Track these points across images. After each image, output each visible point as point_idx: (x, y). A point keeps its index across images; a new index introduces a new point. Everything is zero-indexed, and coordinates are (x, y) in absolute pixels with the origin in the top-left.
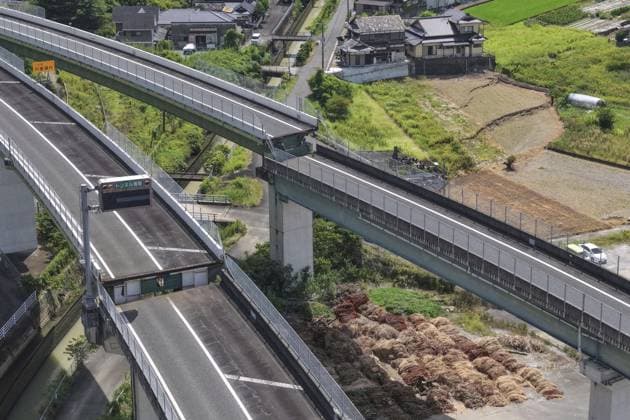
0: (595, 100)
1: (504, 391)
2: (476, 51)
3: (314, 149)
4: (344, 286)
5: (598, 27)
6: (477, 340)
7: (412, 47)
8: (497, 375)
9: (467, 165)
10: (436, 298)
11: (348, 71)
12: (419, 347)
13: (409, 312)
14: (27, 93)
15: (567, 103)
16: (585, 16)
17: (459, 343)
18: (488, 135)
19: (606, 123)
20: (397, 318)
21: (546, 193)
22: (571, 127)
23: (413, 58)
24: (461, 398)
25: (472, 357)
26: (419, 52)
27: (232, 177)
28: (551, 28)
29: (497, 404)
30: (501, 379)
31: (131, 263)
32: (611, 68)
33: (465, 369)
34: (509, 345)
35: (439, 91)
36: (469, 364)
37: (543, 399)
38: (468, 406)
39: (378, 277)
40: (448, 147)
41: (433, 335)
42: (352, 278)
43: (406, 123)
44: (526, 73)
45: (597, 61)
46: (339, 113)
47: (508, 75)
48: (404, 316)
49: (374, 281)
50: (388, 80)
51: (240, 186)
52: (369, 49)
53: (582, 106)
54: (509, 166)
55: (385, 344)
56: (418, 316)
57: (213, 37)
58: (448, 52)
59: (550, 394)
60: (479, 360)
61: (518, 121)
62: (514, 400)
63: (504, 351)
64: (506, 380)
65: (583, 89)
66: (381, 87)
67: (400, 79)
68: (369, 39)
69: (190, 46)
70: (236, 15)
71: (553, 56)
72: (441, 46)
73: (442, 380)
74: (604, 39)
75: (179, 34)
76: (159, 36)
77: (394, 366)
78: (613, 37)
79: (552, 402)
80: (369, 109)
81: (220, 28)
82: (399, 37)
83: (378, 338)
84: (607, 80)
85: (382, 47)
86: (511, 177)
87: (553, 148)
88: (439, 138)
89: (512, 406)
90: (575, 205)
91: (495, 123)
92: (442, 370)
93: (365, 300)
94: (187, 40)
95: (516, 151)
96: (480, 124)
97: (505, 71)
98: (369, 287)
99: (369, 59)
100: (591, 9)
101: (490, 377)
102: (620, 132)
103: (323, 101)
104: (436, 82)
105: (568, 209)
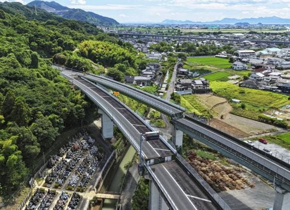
0: (239, 101)
1: (239, 185)
2: (208, 88)
3: (184, 116)
4: (190, 151)
5: (233, 82)
6: (227, 168)
7: (193, 87)
8: (236, 180)
9: (212, 117)
10: (213, 155)
11: (178, 92)
12: (213, 170)
13: (208, 159)
14: (113, 100)
15: (231, 101)
16: (230, 79)
17: (223, 169)
18: (214, 109)
19: (243, 107)
20: (205, 160)
21: (233, 125)
22: (234, 108)
23: (193, 89)
24: (228, 186)
25: (227, 174)
26: (194, 88)
27: (157, 119)
28: (223, 82)
29: (238, 189)
30: (237, 181)
31: (151, 154)
32: (240, 93)
33: (227, 177)
34: (236, 170)
35: (200, 97)
36: (227, 176)
37: (250, 188)
38: (230, 189)
39: (197, 148)
40: (206, 112)
41: (216, 166)
42: (191, 148)
43: (195, 106)
44: (220, 93)
45: (236, 91)
46: (179, 102)
47: (215, 94)
48: (206, 160)
49: (196, 149)
50: (187, 94)
51: (159, 122)
52: (183, 87)
53: (235, 102)
54: (222, 117)
55: (204, 169)
56: (211, 160)
57: (146, 83)
58: (201, 88)
59: (252, 186)
60: (230, 174)
61: (220, 106)
62: (242, 188)
63: (235, 172)
64: (239, 181)
65: (235, 98)
66: (187, 96)
67: (190, 94)
68: (183, 85)
69: (141, 85)
70: (150, 78)
71: (225, 89)
72: (200, 87)
73: (221, 180)
74: (236, 85)
75: (139, 82)
76: (134, 82)
77: (207, 175)
78: (238, 84)
79: (252, 189)
80: (185, 102)
81: (148, 81)
82: (190, 84)
83: (202, 167)
84: (240, 96)
85: (186, 86)
86: (222, 120)
87: (231, 113)
88: (203, 110)
89: (242, 190)
90: (241, 129)
91: (215, 106)
92: (221, 178)
93: (196, 155)
94: (140, 84)
95: (222, 113)
96: (212, 106)
97: (215, 93)
98: (195, 151)
99: (183, 89)
100: (231, 78)
101: (234, 180)
102: (247, 109)
103: (174, 100)
104: (198, 95)
105: (239, 130)
